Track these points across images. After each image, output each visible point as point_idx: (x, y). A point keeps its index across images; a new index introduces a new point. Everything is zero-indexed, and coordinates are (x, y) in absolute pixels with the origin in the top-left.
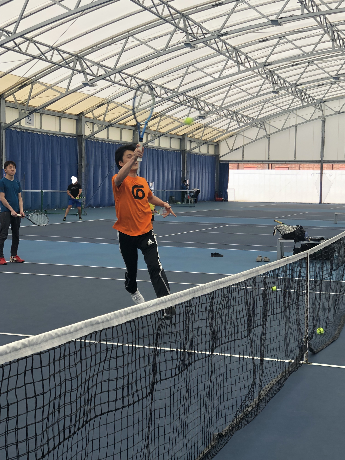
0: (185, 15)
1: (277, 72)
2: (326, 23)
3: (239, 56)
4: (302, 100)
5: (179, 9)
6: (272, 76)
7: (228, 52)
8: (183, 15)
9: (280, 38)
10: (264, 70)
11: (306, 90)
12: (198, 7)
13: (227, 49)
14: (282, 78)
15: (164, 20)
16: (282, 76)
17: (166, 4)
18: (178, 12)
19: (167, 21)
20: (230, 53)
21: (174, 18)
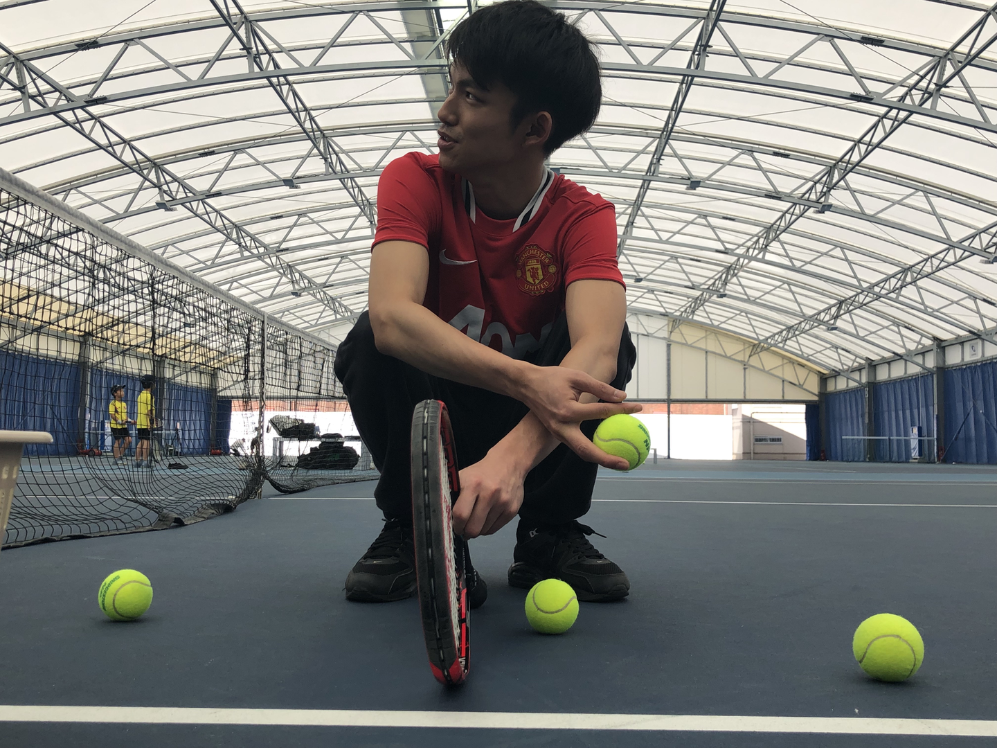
0: (159, 164)
1: (299, 268)
2: (362, 200)
3: (243, 237)
4: (336, 312)
5: (150, 154)
6: (292, 273)
7: (226, 230)
8: (155, 164)
9: (300, 215)
10: (281, 264)
11: (341, 298)
12: (178, 154)
13: (224, 225)
14: (306, 278)
15: (130, 168)
16: (307, 273)
17: (129, 144)
18: (148, 159)
19: (134, 171)
20: (229, 231)
21: (142, 168)
